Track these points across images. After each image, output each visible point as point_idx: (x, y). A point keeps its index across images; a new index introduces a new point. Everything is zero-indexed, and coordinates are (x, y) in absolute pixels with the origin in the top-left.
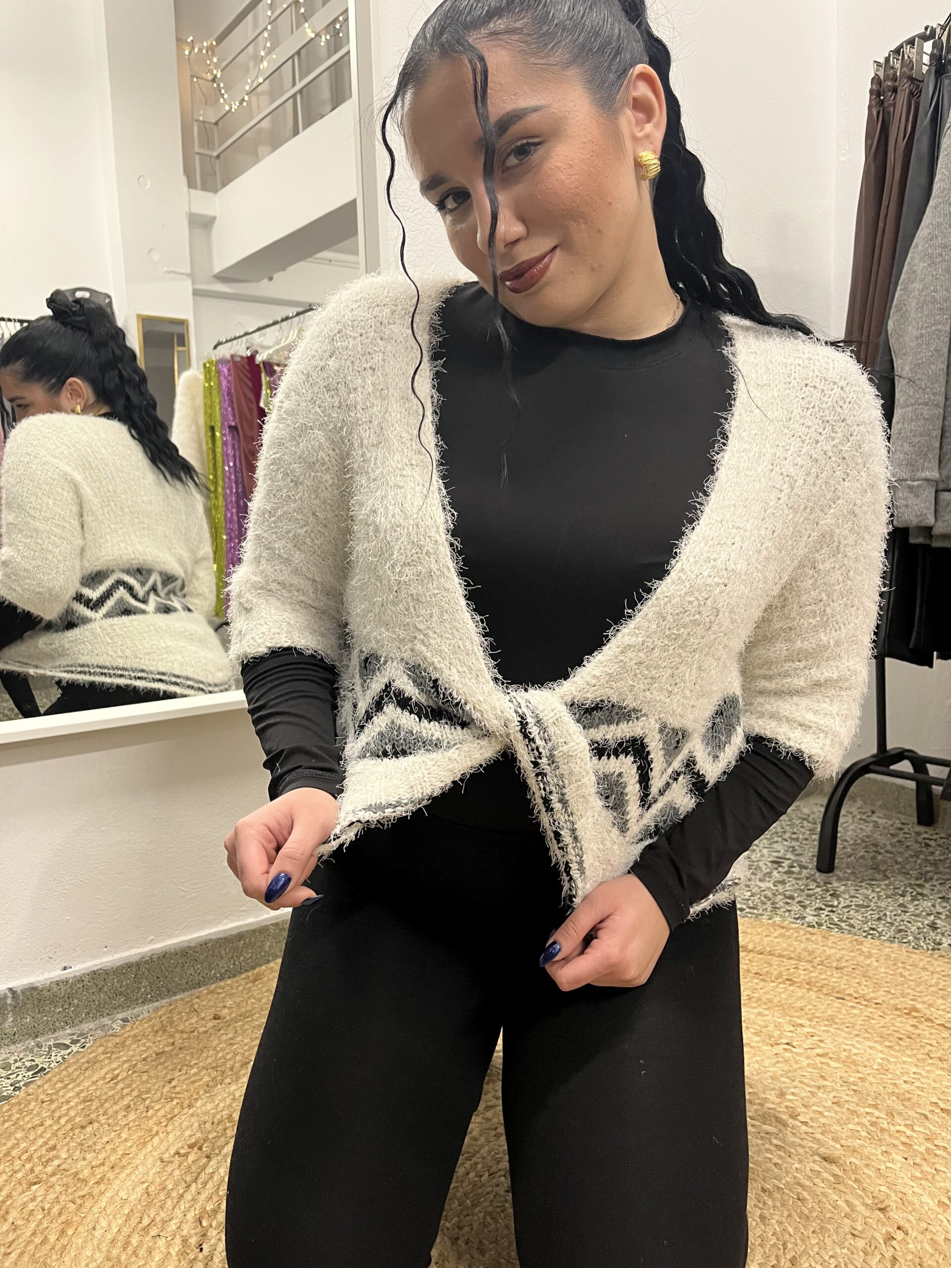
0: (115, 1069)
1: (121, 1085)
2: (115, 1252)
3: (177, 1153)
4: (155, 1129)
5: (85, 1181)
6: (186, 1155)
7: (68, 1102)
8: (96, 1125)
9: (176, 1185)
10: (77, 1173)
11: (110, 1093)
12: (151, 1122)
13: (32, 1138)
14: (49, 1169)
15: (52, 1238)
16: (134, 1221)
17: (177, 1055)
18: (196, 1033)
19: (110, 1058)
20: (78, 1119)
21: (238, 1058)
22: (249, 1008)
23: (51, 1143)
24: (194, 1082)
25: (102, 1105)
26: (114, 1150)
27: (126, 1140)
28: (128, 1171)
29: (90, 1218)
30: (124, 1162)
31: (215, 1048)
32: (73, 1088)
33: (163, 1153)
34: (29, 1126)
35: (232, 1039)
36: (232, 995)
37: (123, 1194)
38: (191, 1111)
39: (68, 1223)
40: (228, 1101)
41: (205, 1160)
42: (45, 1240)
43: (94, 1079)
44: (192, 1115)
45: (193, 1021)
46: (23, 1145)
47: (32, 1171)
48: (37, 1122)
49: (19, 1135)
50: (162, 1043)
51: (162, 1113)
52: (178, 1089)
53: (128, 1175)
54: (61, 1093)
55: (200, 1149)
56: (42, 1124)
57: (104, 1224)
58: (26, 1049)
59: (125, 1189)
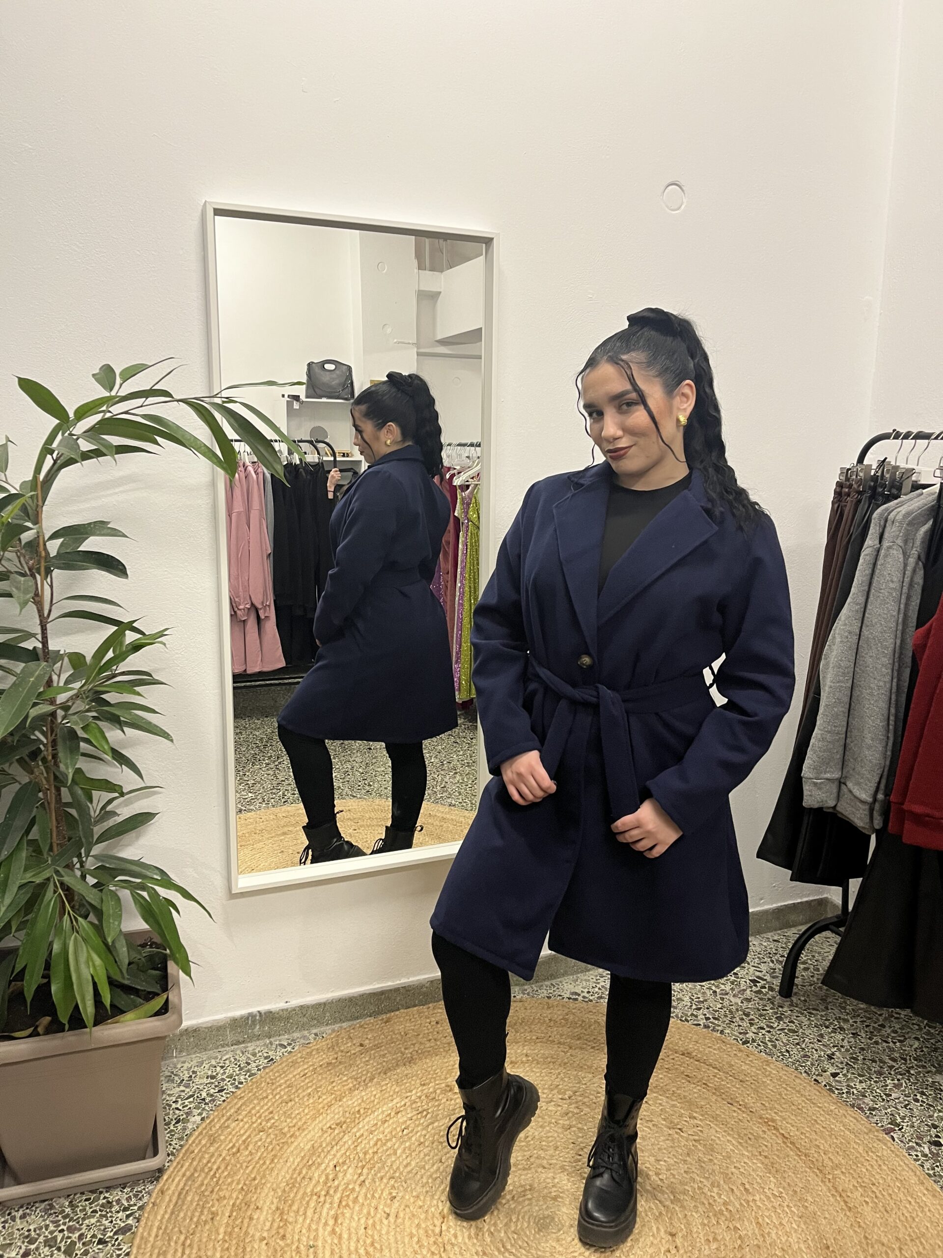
0: (305, 1069)
1: (307, 1081)
2: (295, 1176)
3: (330, 1127)
4: (321, 1111)
5: (285, 1134)
6: (334, 1129)
7: (280, 1086)
8: (293, 1103)
9: (327, 1145)
10: (281, 1129)
11: (302, 1084)
12: (320, 1106)
13: (262, 1104)
15: (268, 1162)
16: (305, 1161)
17: (338, 1066)
18: (349, 1054)
19: (303, 1061)
20: (285, 1097)
21: (369, 1075)
22: (380, 1041)
23: (271, 1109)
24: (344, 1086)
25: (297, 1091)
26: (300, 1119)
27: (307, 1114)
28: (306, 1132)
29: (285, 1155)
30: (305, 1127)
31: (357, 1066)
32: (284, 1077)
33: (324, 1126)
34: (261, 1097)
35: (367, 1061)
36: (371, 1030)
37: (301, 1145)
38: (340, 1103)
39: (275, 1156)
40: (360, 1101)
41: (342, 1134)
42: (264, 1163)
43: (295, 1073)
44: (340, 1106)
45: (349, 1044)
46: (258, 1108)
47: (261, 1124)
48: (265, 1095)
49: (256, 1102)
50: (330, 1057)
52: (335, 1089)
53: (306, 1135)
54: (278, 1079)
55: (341, 1127)
56: (267, 1097)
57: (291, 1159)
58: (264, 1045)
59: (303, 1142)
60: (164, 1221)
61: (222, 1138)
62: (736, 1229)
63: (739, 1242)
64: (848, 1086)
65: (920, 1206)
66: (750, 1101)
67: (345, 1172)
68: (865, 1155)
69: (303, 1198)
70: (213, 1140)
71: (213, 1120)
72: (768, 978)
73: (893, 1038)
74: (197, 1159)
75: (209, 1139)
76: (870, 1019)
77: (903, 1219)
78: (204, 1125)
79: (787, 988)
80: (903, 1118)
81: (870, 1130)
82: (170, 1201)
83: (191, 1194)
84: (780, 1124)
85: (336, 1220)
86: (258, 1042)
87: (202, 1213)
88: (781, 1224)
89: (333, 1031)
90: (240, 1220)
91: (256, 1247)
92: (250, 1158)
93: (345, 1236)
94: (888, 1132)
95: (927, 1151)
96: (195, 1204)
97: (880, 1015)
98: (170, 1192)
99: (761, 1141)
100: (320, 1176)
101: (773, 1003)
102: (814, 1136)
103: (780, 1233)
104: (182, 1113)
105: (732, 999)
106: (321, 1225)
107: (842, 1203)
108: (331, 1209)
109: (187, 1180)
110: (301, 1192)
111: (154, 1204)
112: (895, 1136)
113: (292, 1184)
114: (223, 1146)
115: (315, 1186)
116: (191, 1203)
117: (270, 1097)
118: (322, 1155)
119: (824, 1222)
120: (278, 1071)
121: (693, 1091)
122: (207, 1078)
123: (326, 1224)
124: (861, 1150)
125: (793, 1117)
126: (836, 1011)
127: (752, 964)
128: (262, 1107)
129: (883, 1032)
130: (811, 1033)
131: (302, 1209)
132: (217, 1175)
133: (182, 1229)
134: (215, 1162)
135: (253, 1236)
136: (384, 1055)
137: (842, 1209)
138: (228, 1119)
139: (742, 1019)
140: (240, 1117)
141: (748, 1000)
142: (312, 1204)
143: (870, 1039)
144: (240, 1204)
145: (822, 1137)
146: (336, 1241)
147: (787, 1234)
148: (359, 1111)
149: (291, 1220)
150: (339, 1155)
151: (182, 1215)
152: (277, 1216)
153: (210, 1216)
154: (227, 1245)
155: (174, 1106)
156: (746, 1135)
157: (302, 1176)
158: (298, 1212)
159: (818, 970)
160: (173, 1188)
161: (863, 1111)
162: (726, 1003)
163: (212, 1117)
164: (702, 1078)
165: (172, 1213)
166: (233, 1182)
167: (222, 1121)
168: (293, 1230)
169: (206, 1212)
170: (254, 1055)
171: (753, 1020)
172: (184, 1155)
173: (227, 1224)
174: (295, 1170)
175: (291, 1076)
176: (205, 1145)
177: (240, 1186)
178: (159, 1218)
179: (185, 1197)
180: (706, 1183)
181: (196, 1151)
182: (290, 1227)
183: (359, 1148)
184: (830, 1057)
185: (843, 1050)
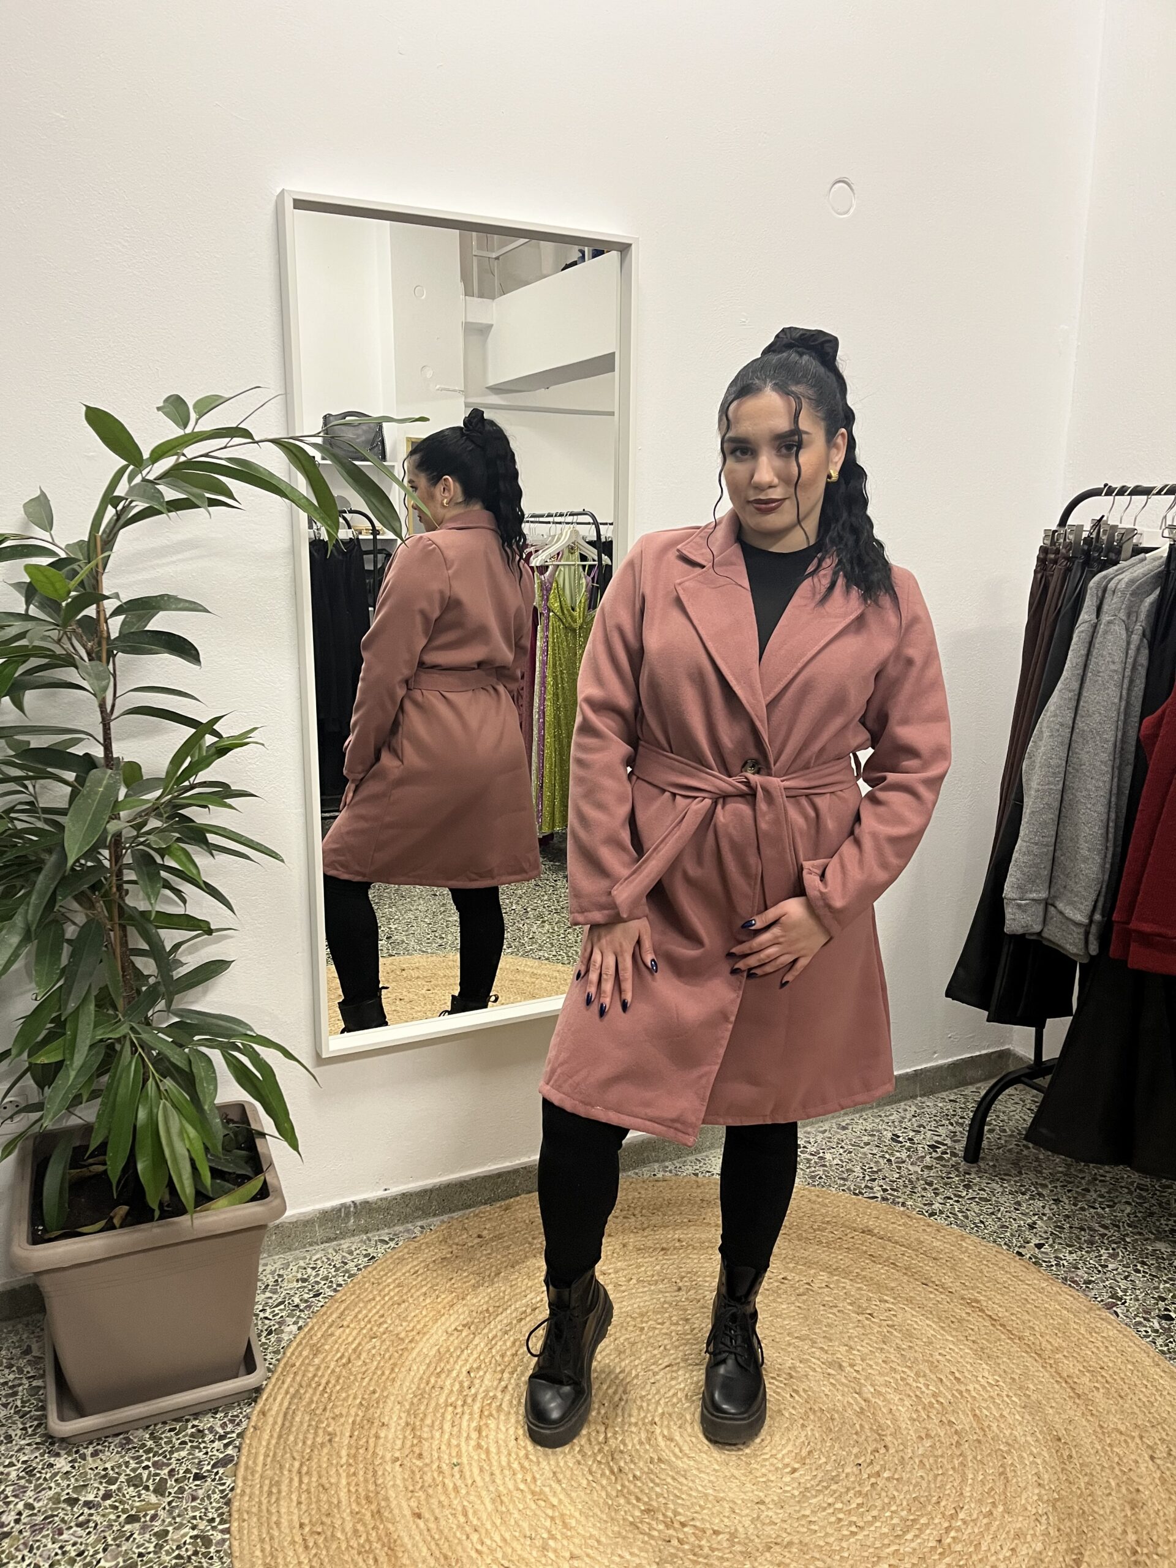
0: (416, 1266)
1: (420, 1278)
2: (422, 1386)
3: (456, 1329)
4: (442, 1311)
5: (403, 1340)
6: (461, 1331)
7: (389, 1285)
8: (407, 1304)
9: (455, 1349)
10: (398, 1335)
11: (414, 1283)
12: (440, 1306)
13: (369, 1307)
14: (381, 1330)
15: (387, 1372)
16: (432, 1369)
17: (455, 1260)
18: (466, 1247)
19: (412, 1257)
20: (396, 1298)
21: (494, 1269)
22: (501, 1231)
23: (381, 1312)
24: (465, 1282)
25: (409, 1290)
26: (418, 1322)
27: (425, 1316)
28: (427, 1336)
29: (407, 1363)
30: (425, 1330)
31: (478, 1260)
32: (391, 1276)
33: (448, 1328)
34: (366, 1300)
35: (489, 1254)
36: (489, 1219)
37: (425, 1350)
38: (464, 1302)
39: (395, 1365)
40: (487, 1299)
41: (472, 1335)
42: (383, 1373)
43: (404, 1271)
44: (464, 1306)
45: (465, 1236)
46: (364, 1312)
47: (372, 1329)
48: (371, 1296)
49: (361, 1305)
50: (445, 1252)
51: (445, 1301)
52: (456, 1286)
53: (427, 1339)
54: (384, 1278)
55: (469, 1328)
56: (374, 1299)
57: (415, 1367)
58: (361, 1241)
59: (426, 1347)
60: (272, 1447)
61: (327, 1347)
62: (951, 1423)
63: (956, 1438)
64: (1056, 1257)
65: (1157, 1390)
66: (947, 1281)
67: (482, 1379)
68: (1088, 1336)
69: (436, 1410)
70: (316, 1351)
71: (312, 1328)
72: (948, 1142)
73: (1101, 1203)
74: (301, 1373)
75: (311, 1349)
76: (1071, 1183)
77: (1140, 1404)
78: (302, 1334)
79: (973, 1153)
80: (1125, 1291)
81: (1091, 1309)
82: (275, 1423)
83: (299, 1414)
84: (985, 1304)
85: (480, 1432)
86: (352, 1239)
87: (316, 1434)
88: (1002, 1416)
89: (443, 1222)
90: (364, 1440)
91: (388, 1468)
92: (364, 1369)
93: (493, 1449)
94: (1110, 1307)
95: (1157, 1326)
96: (305, 1425)
97: (1083, 1178)
98: (273, 1412)
99: (965, 1324)
100: (452, 1385)
101: (957, 1170)
102: (1027, 1317)
103: (1002, 1426)
104: (273, 1323)
105: (910, 1167)
106: (463, 1440)
107: (1069, 1390)
108: (471, 1419)
109: (292, 1398)
110: (433, 1404)
111: (255, 1428)
112: (1118, 1311)
113: (420, 1395)
114: (329, 1358)
115: (448, 1396)
116: (301, 1423)
117: (378, 1299)
118: (452, 1360)
119: (1051, 1411)
120: (383, 1270)
121: (880, 1271)
122: (297, 1281)
123: (468, 1438)
124: (1083, 1331)
125: (999, 1297)
126: (1032, 1175)
127: (928, 1127)
128: (370, 1311)
129: (1088, 1197)
130: (1007, 1201)
131: (437, 1423)
132: (328, 1390)
133: (295, 1454)
134: (323, 1376)
135: (382, 1457)
136: (508, 1247)
137: (1070, 1397)
138: (330, 1326)
139: (925, 1189)
140: (345, 1323)
141: (930, 1168)
142: (448, 1417)
143: (1075, 1205)
144: (362, 1420)
145: (1037, 1318)
146: (483, 1456)
147: (1011, 1427)
148: (487, 1310)
149: (425, 1436)
150: (471, 1360)
151: (292, 1438)
152: (408, 1432)
153: (328, 1438)
154: (352, 1470)
155: (262, 1315)
156: (947, 1318)
157: (430, 1385)
158: (432, 1426)
159: (1005, 1131)
160: (275, 1408)
161: (1078, 1285)
162: (904, 1172)
163: (310, 1324)
164: (889, 1258)
165: (280, 1437)
166: (348, 1396)
167: (324, 1328)
168: (431, 1446)
169: (320, 1432)
170: (351, 1253)
171: (936, 1189)
172: (284, 1369)
173: (350, 1447)
174: (421, 1378)
175: (399, 1274)
176: (307, 1357)
177: (358, 1401)
178: (264, 1443)
179: (293, 1418)
180: (909, 1372)
181: (298, 1364)
182: (426, 1444)
183: (494, 1351)
184: (1032, 1226)
185: (1045, 1218)
